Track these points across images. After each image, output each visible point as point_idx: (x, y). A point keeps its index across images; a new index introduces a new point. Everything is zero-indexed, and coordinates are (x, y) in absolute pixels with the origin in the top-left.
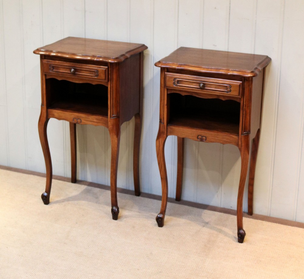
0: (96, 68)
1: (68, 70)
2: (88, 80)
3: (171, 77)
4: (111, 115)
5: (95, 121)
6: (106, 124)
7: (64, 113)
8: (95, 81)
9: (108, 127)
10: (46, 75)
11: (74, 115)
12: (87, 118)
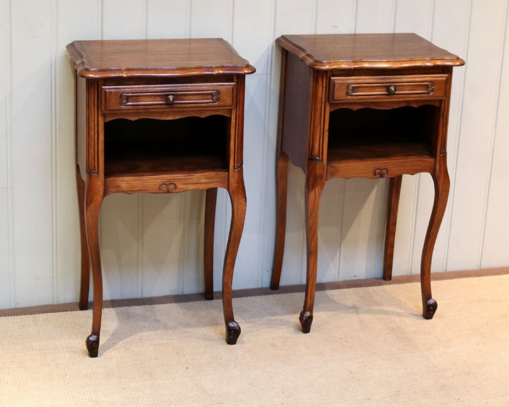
1: (158, 98)
2: (192, 111)
3: (342, 84)
4: (236, 165)
5: (203, 181)
6: (225, 182)
7: (140, 180)
8: (207, 110)
9: (228, 188)
10: (104, 115)
11: (161, 179)
12: (187, 179)
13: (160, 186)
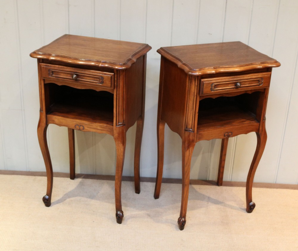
0: (101, 74)
1: (69, 75)
2: (92, 87)
4: (117, 123)
5: (99, 128)
6: (111, 132)
7: (65, 120)
8: (100, 88)
9: (113, 135)
10: (44, 80)
11: (76, 122)
12: (90, 125)
13: (75, 126)
